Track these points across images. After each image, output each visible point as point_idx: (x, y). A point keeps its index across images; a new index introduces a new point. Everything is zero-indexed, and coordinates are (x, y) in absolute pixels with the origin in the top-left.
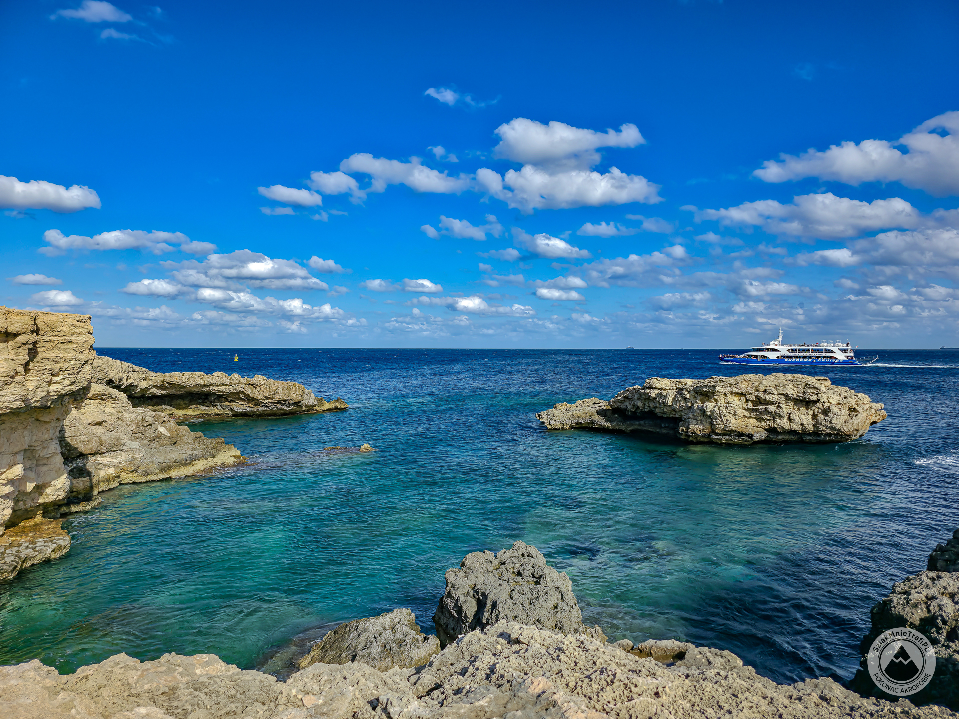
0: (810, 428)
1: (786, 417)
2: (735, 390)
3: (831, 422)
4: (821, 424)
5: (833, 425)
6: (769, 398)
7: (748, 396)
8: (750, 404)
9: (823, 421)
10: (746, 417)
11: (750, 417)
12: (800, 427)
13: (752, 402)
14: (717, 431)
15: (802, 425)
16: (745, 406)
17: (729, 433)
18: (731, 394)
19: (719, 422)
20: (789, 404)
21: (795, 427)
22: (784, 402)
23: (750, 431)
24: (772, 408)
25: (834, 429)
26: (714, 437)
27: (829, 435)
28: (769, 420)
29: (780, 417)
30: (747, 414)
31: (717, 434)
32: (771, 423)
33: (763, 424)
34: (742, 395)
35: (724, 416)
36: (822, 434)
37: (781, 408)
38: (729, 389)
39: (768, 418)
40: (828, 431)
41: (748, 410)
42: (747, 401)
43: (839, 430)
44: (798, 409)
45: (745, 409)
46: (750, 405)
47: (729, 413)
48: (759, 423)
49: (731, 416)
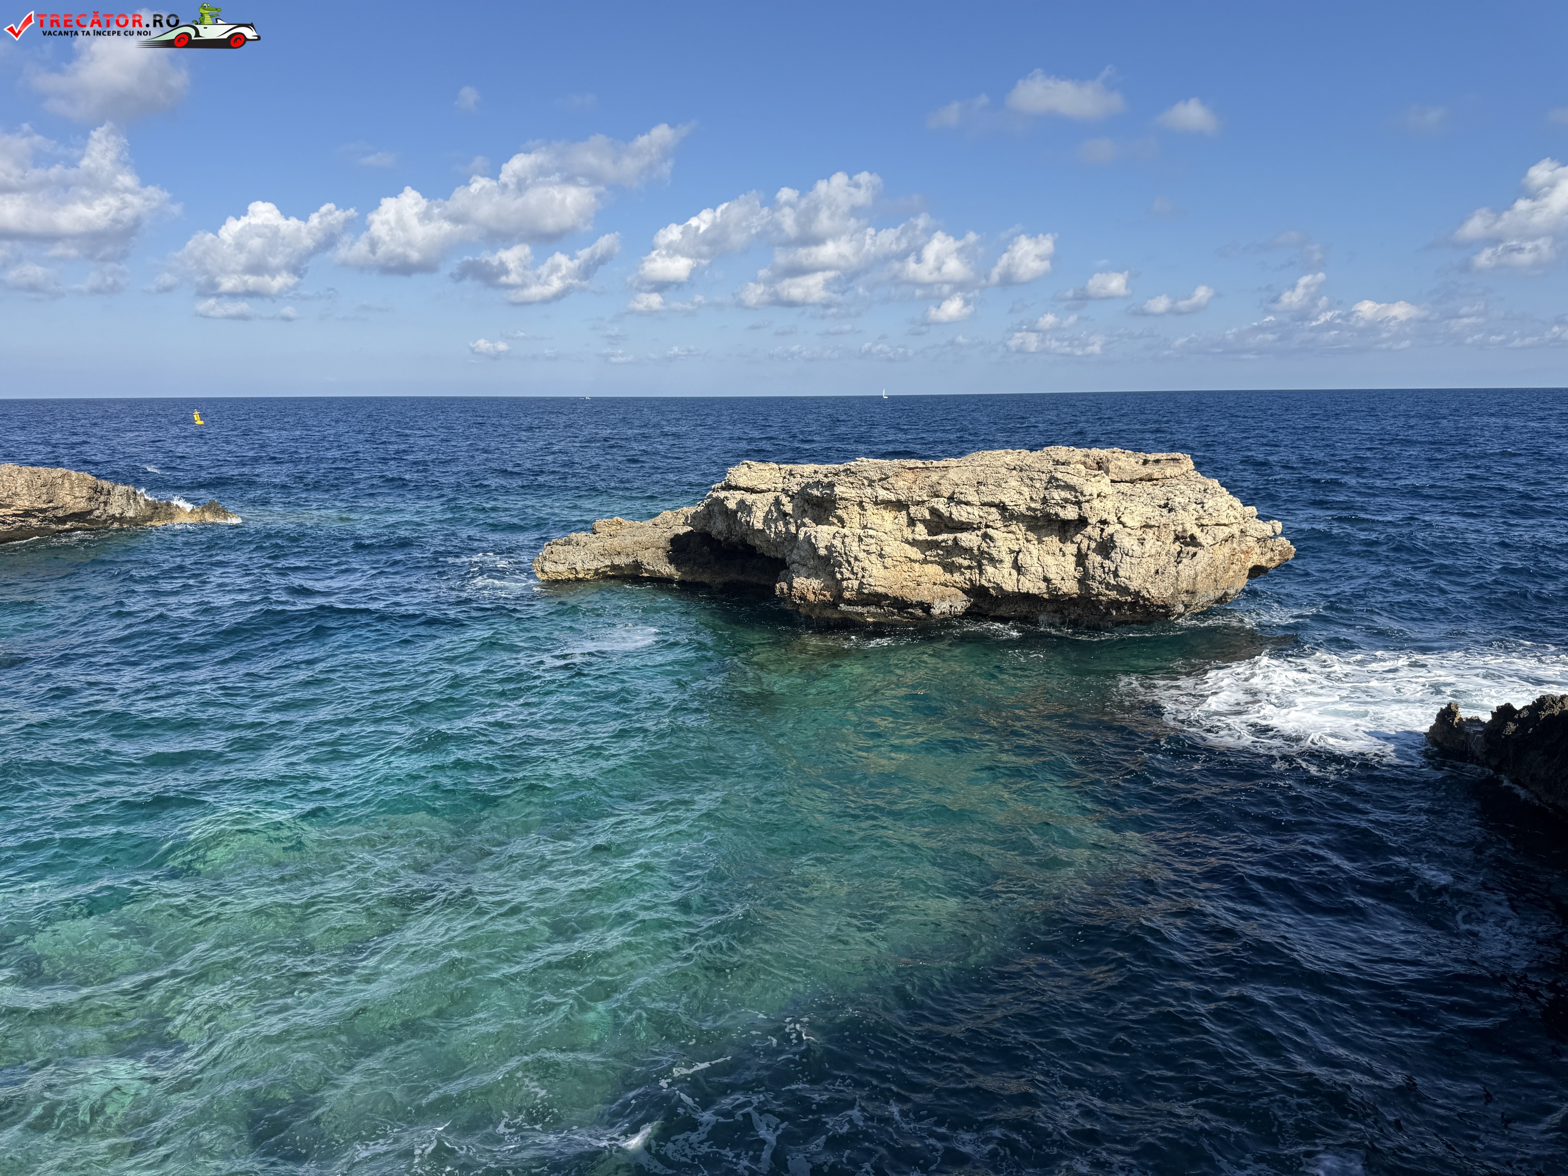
0: (1070, 587)
1: (1008, 559)
2: (883, 494)
3: (1116, 574)
4: (1093, 578)
5: (1122, 581)
6: (960, 514)
7: (912, 509)
8: (920, 528)
9: (1099, 572)
10: (911, 560)
11: (925, 561)
12: (1043, 585)
13: (924, 521)
14: (847, 595)
15: (1046, 580)
16: (908, 533)
17: (876, 599)
18: (876, 503)
19: (847, 574)
20: (1013, 528)
21: (1031, 585)
22: (999, 524)
23: (924, 594)
24: (969, 539)
25: (1124, 590)
26: (843, 607)
27: (1116, 604)
28: (969, 567)
29: (992, 561)
30: (915, 553)
31: (849, 602)
32: (976, 576)
33: (957, 577)
34: (899, 505)
35: (856, 559)
36: (1100, 602)
37: (991, 539)
38: (869, 491)
39: (966, 563)
40: (1113, 594)
41: (914, 543)
42: (912, 522)
43: (1137, 593)
44: (1040, 542)
45: (907, 542)
46: (921, 533)
47: (868, 552)
48: (948, 576)
49: (873, 558)
